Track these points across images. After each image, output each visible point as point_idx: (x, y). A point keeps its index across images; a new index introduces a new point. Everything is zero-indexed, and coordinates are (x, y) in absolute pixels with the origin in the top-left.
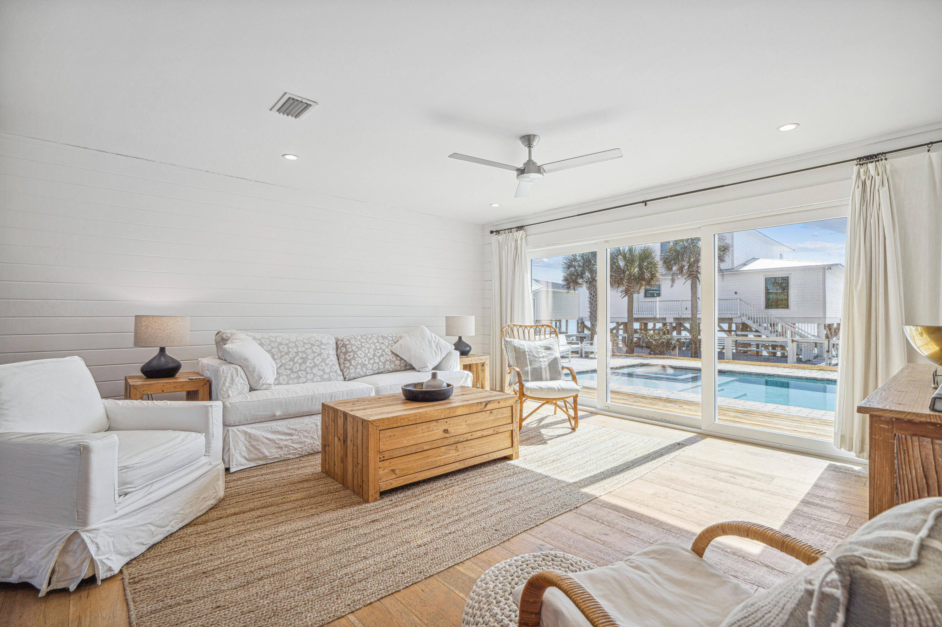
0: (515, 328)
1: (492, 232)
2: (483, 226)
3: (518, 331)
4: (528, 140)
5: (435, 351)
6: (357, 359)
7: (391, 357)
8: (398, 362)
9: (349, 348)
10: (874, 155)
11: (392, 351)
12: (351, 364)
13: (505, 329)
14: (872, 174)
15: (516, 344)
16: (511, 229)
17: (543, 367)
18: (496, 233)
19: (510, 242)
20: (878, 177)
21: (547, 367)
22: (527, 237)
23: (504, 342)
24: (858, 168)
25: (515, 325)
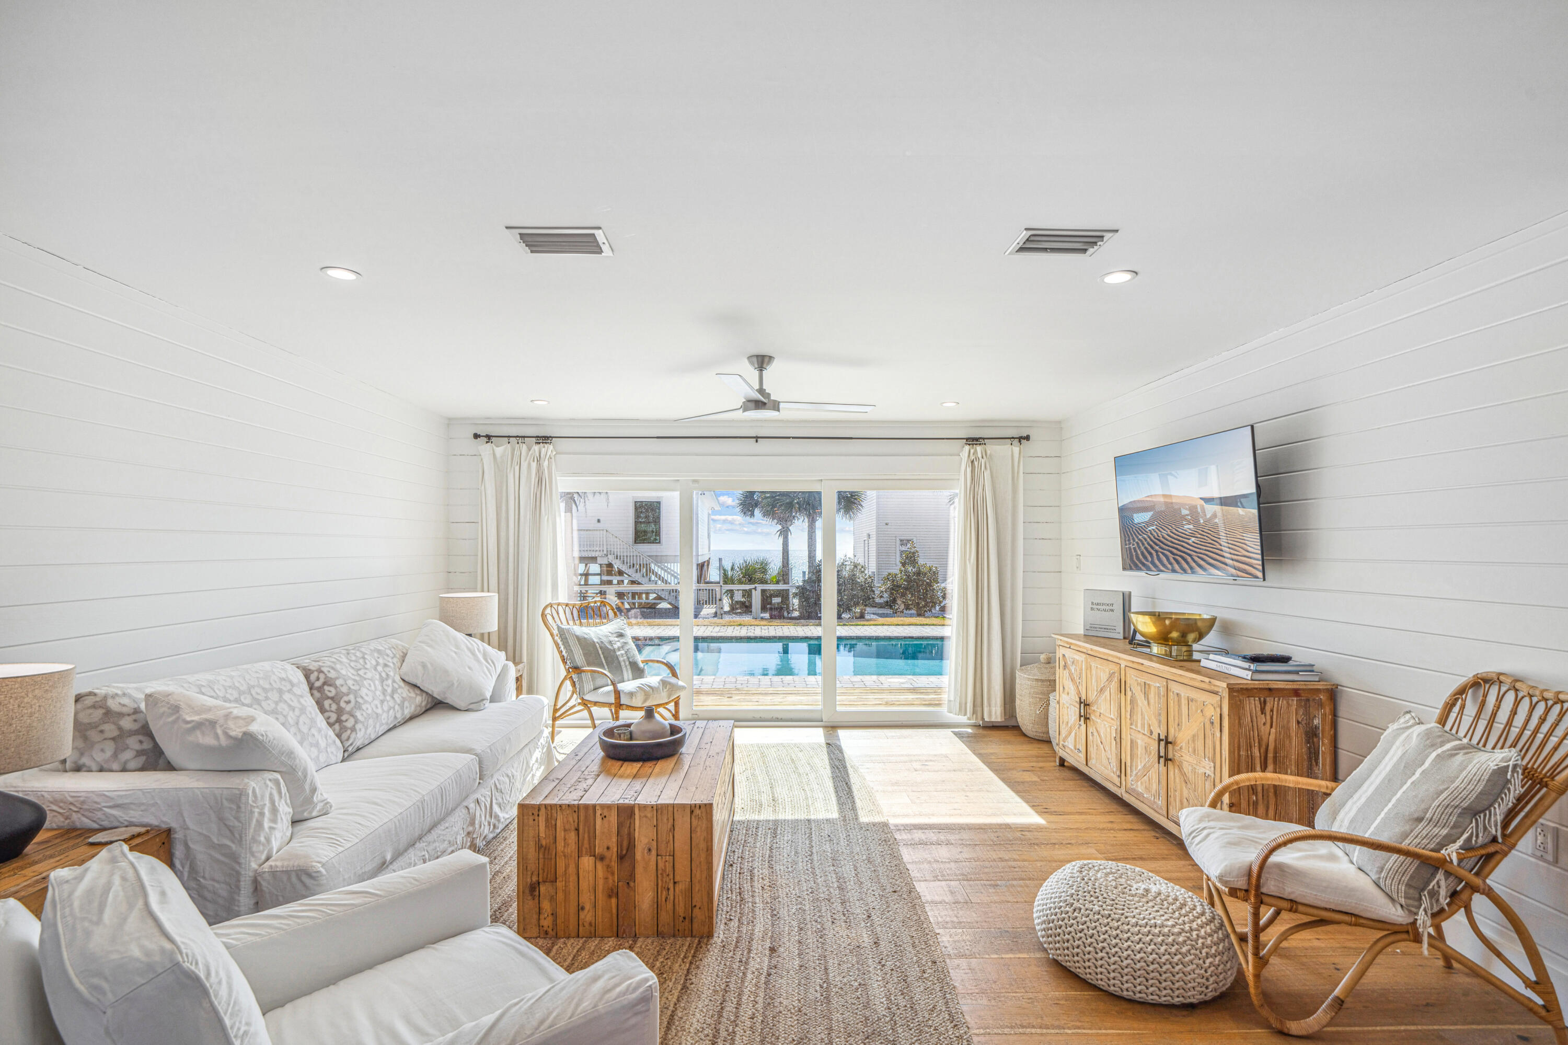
0: (560, 608)
1: (476, 436)
2: (450, 422)
3: (565, 611)
4: (762, 361)
5: (487, 668)
6: (364, 707)
7: (405, 691)
8: (419, 699)
9: (342, 686)
10: (976, 439)
11: (404, 680)
12: (356, 721)
13: (548, 611)
14: (980, 456)
15: (578, 633)
16: (522, 437)
17: (623, 664)
18: (485, 439)
19: (526, 460)
20: (983, 461)
21: (627, 663)
22: (558, 456)
23: (555, 632)
24: (967, 447)
25: (559, 604)
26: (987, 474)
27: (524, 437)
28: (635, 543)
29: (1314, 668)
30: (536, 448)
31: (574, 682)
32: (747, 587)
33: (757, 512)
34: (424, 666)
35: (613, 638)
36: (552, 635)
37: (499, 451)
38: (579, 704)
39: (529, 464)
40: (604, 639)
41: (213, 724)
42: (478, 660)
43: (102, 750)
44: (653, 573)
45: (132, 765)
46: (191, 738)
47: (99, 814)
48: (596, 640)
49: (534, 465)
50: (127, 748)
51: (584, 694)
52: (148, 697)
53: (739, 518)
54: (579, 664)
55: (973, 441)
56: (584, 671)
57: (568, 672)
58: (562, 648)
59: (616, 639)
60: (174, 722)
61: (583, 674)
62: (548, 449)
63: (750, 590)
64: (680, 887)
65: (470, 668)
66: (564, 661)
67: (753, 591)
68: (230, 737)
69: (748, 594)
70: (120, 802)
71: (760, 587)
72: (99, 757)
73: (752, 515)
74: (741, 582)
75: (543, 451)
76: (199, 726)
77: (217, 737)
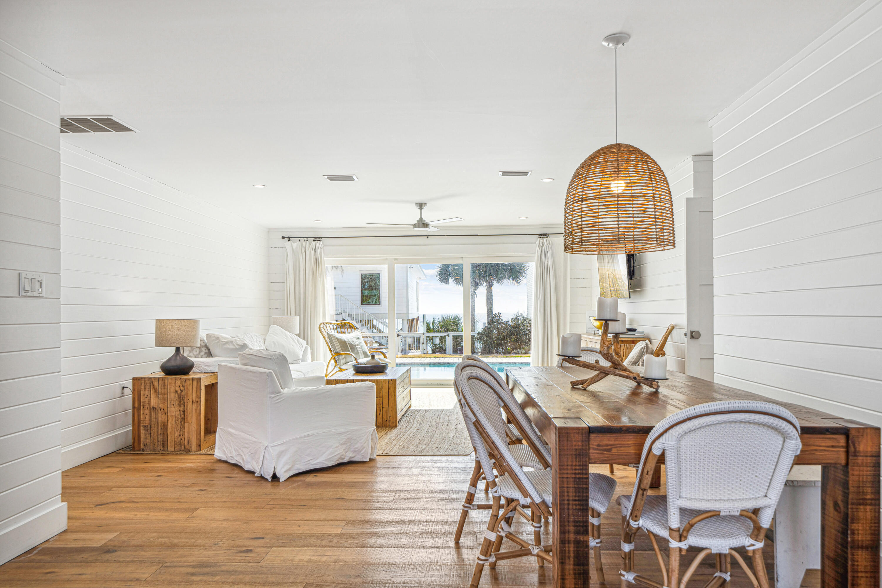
0: (327, 325)
1: (283, 238)
2: (270, 231)
3: (330, 326)
4: (421, 205)
5: (299, 347)
10: (544, 234)
13: (322, 326)
14: (545, 243)
15: (337, 337)
16: (306, 238)
17: (359, 352)
18: (288, 239)
19: (308, 250)
20: (547, 246)
21: (362, 352)
22: (325, 247)
23: (326, 336)
24: (539, 239)
25: (327, 323)
26: (550, 253)
27: (307, 238)
28: (362, 304)
29: (644, 333)
30: (314, 243)
31: (336, 360)
32: (443, 334)
33: (451, 280)
34: (274, 343)
35: (355, 340)
36: (324, 338)
37: (295, 245)
38: (339, 371)
39: (310, 252)
40: (350, 340)
41: (232, 342)
42: (295, 343)
43: (196, 351)
44: (375, 328)
45: (204, 356)
46: (225, 346)
47: (201, 368)
48: (346, 340)
49: (313, 252)
50: (202, 351)
51: (341, 366)
52: (207, 335)
53: (437, 283)
54: (338, 351)
55: (542, 235)
56: (341, 354)
57: (333, 355)
58: (330, 344)
59: (356, 340)
60: (218, 342)
61: (340, 356)
62: (319, 244)
63: (445, 336)
64: (385, 409)
65: (293, 345)
66: (331, 350)
67: (447, 337)
68: (239, 345)
69: (443, 339)
70: (207, 364)
71: (452, 334)
72: (195, 353)
73: (448, 282)
74: (439, 331)
75: (317, 245)
76: (227, 343)
77: (234, 345)
